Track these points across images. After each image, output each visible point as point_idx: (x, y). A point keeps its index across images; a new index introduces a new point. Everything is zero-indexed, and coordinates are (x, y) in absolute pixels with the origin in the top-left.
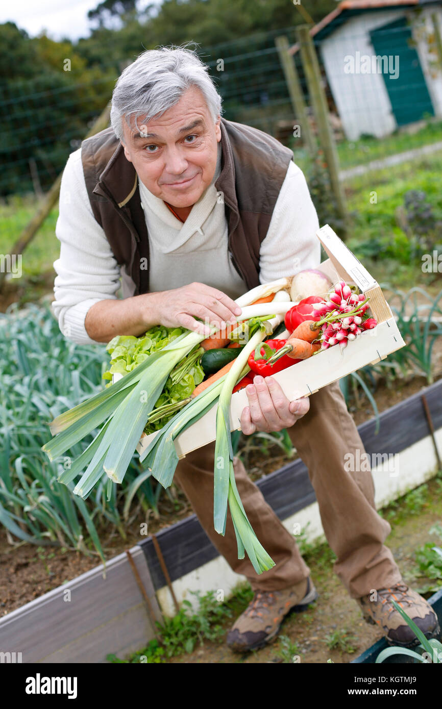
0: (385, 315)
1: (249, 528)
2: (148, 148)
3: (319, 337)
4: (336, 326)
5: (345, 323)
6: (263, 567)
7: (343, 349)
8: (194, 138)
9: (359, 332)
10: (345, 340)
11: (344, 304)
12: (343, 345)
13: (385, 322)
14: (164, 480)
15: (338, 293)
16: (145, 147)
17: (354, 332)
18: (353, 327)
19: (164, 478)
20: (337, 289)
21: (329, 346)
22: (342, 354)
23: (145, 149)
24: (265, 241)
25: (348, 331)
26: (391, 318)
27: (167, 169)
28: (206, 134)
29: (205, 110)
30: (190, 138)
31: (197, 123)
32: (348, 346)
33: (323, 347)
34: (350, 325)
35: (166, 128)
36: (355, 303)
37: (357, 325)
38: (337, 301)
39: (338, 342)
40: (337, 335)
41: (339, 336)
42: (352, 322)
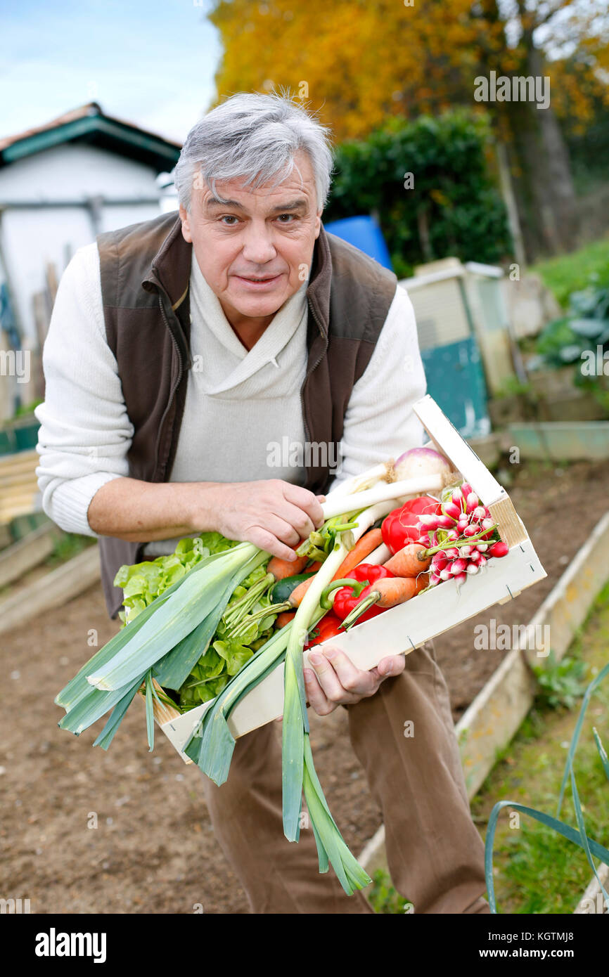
0: (518, 537)
1: (334, 829)
2: (224, 220)
3: (427, 569)
4: (450, 554)
5: (464, 551)
6: (352, 882)
7: (460, 587)
8: (290, 218)
9: (483, 562)
10: (463, 574)
11: (463, 520)
12: (460, 580)
13: (518, 545)
14: (217, 774)
15: (456, 503)
16: (221, 217)
17: (476, 563)
18: (475, 556)
19: (215, 771)
20: (455, 498)
21: (441, 581)
22: (459, 592)
23: (220, 220)
24: (360, 382)
25: (468, 562)
26: (526, 541)
27: (246, 254)
28: (307, 220)
29: (312, 188)
30: (285, 218)
31: (300, 204)
32: (466, 583)
33: (432, 582)
34: (470, 554)
35: (256, 199)
36: (479, 520)
37: (481, 553)
38: (455, 514)
39: (452, 576)
40: (452, 568)
41: (456, 569)
42: (475, 549)
